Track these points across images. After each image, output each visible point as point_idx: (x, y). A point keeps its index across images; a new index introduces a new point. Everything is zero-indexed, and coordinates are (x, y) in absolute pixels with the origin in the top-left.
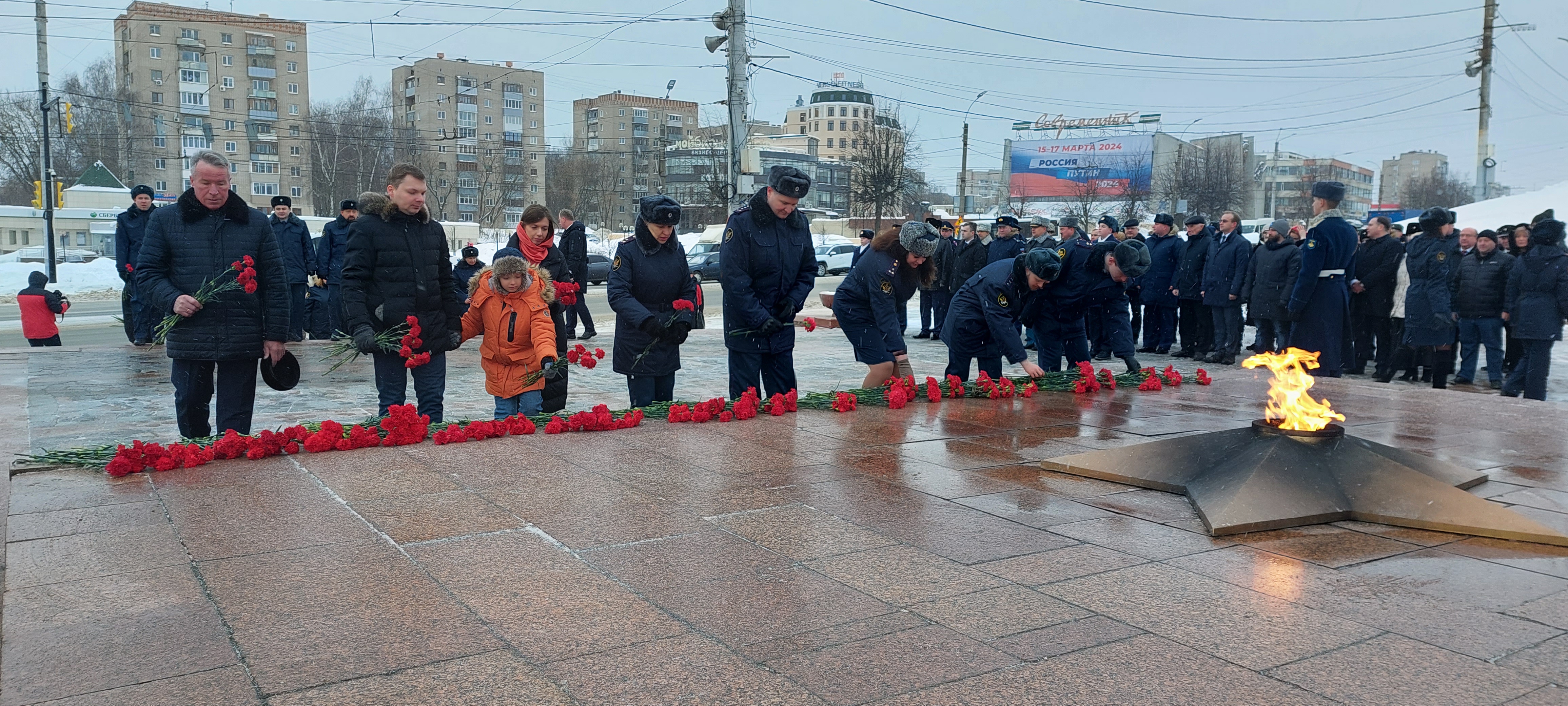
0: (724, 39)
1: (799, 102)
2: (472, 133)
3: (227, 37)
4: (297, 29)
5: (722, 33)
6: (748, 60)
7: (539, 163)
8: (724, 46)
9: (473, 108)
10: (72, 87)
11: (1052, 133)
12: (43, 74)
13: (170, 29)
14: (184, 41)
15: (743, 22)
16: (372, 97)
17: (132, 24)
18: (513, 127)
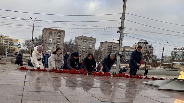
0: (120, 31)
1: (136, 43)
2: (85, 46)
3: (55, 33)
4: (64, 32)
5: (120, 30)
6: (123, 34)
7: (94, 51)
8: (120, 32)
9: (86, 43)
10: (36, 39)
11: (181, 50)
12: (33, 36)
13: (48, 31)
14: (50, 33)
15: (123, 28)
16: (72, 41)
17: (44, 31)
18: (91, 46)
